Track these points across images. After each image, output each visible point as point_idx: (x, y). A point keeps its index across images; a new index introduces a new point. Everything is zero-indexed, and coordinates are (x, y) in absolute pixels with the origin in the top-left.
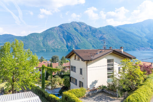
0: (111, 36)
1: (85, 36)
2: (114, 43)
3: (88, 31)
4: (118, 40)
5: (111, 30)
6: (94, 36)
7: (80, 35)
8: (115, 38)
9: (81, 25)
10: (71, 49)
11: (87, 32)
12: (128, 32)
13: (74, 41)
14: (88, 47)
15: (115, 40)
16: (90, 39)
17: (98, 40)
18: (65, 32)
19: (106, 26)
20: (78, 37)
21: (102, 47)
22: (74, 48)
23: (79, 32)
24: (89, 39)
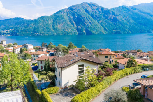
0: (124, 17)
1: (96, 18)
2: (127, 25)
3: (100, 12)
4: (132, 21)
5: (124, 10)
6: (107, 18)
7: (91, 17)
8: (129, 20)
9: (92, 6)
10: (82, 32)
11: (99, 13)
12: (143, 13)
13: (85, 24)
14: (100, 30)
15: (129, 21)
16: (102, 21)
17: (111, 22)
18: (76, 14)
19: (120, 7)
20: (89, 19)
21: (114, 30)
22: (84, 32)
23: (90, 14)
24: (100, 21)
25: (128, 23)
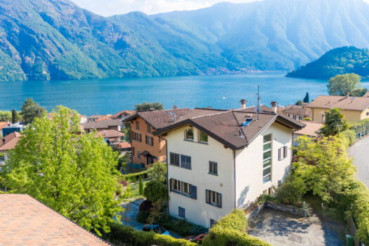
0: (143, 40)
1: (74, 39)
2: (150, 57)
3: (82, 23)
4: (160, 49)
5: (141, 23)
6: (101, 39)
7: (61, 36)
8: (152, 46)
9: (60, 5)
10: (38, 73)
11: (80, 27)
12: (181, 32)
13: (44, 52)
15: (152, 49)
16: (90, 46)
17: (112, 50)
18: (14, 24)
20: (55, 41)
21: (122, 68)
22: (45, 72)
23: (58, 26)
24: (86, 47)
25: (151, 54)
